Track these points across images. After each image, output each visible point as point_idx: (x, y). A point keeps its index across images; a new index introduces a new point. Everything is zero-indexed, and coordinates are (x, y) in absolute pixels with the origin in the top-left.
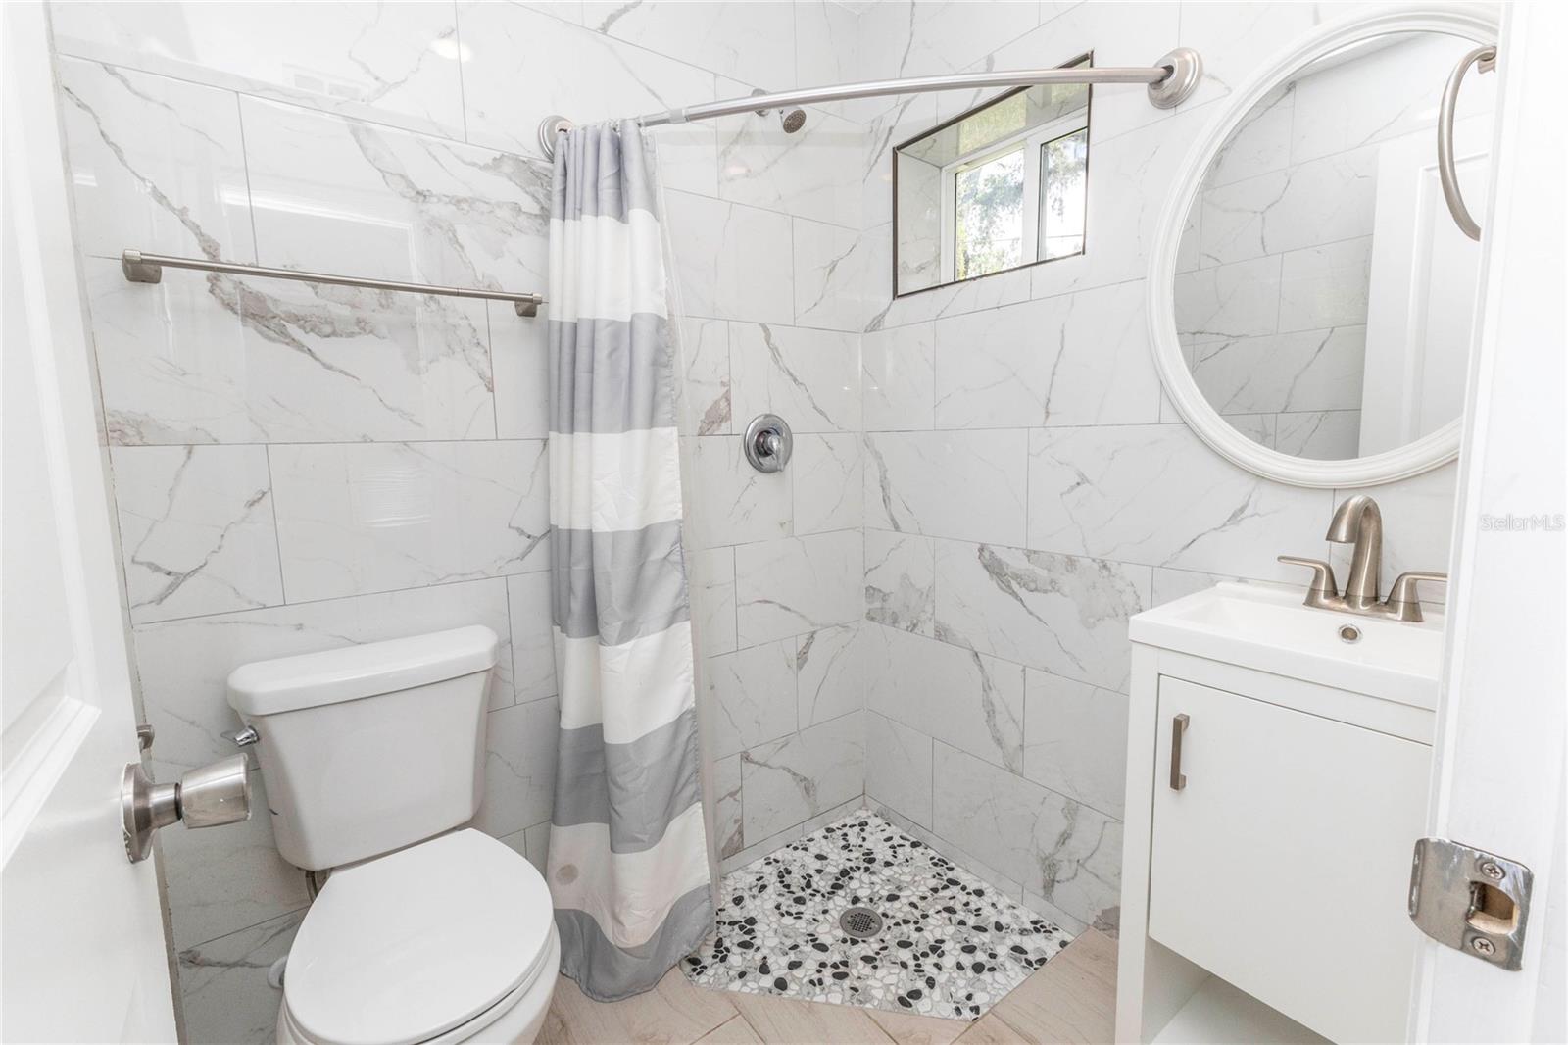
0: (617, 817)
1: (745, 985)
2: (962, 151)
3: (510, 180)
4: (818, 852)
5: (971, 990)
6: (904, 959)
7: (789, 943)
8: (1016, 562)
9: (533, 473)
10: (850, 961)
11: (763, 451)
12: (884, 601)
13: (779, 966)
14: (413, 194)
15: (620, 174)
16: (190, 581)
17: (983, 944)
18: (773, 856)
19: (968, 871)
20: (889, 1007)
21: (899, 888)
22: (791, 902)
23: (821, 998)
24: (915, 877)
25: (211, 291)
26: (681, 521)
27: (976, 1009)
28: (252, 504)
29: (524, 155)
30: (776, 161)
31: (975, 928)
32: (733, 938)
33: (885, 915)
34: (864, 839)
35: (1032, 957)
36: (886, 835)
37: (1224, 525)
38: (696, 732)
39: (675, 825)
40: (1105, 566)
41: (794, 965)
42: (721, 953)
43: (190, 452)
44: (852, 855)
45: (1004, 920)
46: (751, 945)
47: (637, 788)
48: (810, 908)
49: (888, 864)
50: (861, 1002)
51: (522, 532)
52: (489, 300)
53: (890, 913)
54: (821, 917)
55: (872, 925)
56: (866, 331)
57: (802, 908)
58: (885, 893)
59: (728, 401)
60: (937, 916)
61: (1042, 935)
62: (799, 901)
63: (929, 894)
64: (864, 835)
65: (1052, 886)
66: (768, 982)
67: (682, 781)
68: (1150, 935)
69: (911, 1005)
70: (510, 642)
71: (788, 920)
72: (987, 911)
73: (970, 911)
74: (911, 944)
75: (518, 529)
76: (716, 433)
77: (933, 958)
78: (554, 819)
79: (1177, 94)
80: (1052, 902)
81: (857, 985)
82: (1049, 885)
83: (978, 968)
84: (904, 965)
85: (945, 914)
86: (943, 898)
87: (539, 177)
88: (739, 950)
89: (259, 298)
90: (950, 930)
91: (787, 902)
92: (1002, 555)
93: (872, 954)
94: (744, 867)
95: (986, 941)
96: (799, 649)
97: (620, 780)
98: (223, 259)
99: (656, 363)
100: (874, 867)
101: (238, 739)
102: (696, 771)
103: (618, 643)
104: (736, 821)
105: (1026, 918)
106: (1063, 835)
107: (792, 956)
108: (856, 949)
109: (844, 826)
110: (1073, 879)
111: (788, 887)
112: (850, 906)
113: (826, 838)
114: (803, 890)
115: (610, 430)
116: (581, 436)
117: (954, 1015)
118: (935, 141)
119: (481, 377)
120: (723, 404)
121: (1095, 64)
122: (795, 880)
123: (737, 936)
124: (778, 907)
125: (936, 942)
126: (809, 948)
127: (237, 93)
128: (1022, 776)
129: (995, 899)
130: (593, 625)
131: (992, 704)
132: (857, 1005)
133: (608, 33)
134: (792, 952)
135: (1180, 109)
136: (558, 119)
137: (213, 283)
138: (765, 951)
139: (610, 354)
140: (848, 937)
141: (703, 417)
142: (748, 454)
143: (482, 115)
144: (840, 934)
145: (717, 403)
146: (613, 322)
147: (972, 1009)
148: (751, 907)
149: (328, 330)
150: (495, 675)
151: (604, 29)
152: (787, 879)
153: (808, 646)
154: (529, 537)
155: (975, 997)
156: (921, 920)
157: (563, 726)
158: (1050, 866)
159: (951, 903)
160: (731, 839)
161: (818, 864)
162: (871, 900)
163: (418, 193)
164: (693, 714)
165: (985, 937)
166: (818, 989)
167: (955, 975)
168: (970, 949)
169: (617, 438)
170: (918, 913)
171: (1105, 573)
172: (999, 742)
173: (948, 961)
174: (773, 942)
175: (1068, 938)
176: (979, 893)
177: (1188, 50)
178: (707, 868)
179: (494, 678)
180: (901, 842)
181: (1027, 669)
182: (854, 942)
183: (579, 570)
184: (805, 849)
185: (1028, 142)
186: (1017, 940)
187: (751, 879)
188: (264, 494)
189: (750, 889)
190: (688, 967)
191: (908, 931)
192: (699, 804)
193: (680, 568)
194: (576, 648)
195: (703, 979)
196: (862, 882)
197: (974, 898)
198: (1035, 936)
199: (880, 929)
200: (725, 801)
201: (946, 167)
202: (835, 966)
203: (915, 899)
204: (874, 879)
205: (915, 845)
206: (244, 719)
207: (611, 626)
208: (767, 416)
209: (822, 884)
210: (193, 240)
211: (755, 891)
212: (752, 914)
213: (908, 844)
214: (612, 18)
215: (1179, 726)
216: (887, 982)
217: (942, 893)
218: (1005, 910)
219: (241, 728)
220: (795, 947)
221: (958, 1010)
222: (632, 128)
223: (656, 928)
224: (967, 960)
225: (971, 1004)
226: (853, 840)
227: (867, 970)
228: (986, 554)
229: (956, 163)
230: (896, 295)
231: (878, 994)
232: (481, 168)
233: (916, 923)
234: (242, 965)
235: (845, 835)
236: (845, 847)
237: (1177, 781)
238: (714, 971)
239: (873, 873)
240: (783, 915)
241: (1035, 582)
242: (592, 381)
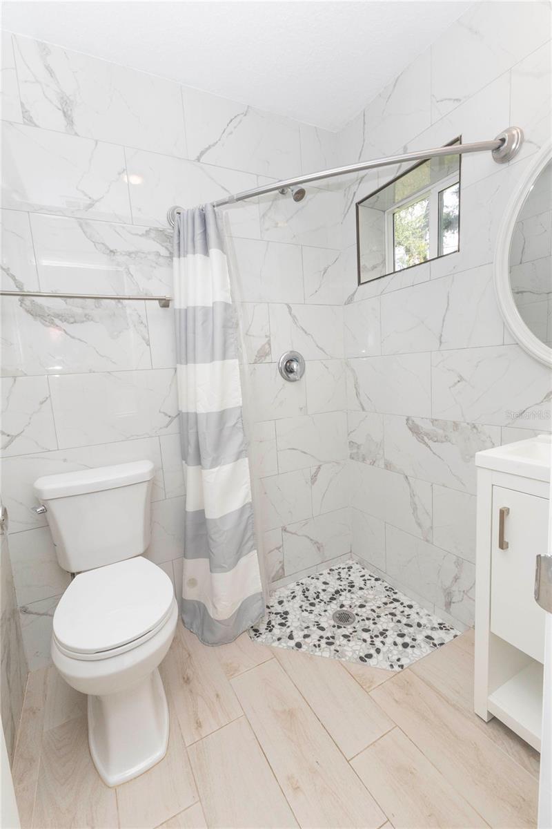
0: (213, 556)
1: (280, 644)
2: (396, 201)
3: (154, 240)
4: (324, 580)
5: (400, 657)
6: (365, 638)
7: (305, 625)
8: (426, 426)
9: (171, 385)
10: (336, 637)
11: (289, 370)
12: (358, 448)
13: (298, 637)
14: (108, 252)
15: (205, 232)
16: (17, 439)
17: (410, 633)
18: (300, 582)
19: (405, 595)
20: (354, 661)
21: (366, 602)
22: (308, 605)
23: (319, 654)
24: (376, 596)
25: (21, 306)
26: (241, 407)
27: (402, 666)
28: (42, 403)
29: (160, 227)
30: (292, 217)
31: (405, 625)
32: (276, 620)
33: (357, 615)
34: (350, 575)
35: (436, 642)
36: (362, 574)
37: (542, 402)
38: (252, 514)
39: (243, 561)
40: (475, 427)
41: (306, 636)
42: (270, 627)
43: (15, 380)
44: (342, 583)
45: (422, 622)
46: (285, 625)
47: (222, 540)
48: (318, 608)
49: (361, 589)
50: (339, 657)
51: (166, 414)
52: (147, 301)
53: (360, 614)
54: (323, 613)
55: (350, 619)
56: (345, 304)
57: (313, 608)
58: (358, 604)
59: (269, 344)
60: (386, 617)
61: (444, 631)
62: (312, 605)
63: (382, 605)
64: (349, 573)
65: (450, 605)
66: (292, 643)
67: (246, 539)
68: (492, 630)
69: (366, 661)
70: (162, 469)
71: (305, 614)
72: (414, 616)
73: (404, 616)
74: (370, 630)
75: (164, 413)
76: (264, 362)
77: (381, 638)
78: (185, 556)
79: (509, 153)
80: (450, 614)
81: (338, 649)
82: (449, 604)
83: (405, 645)
84: (365, 641)
85: (390, 616)
86: (390, 608)
87: (169, 238)
88: (279, 627)
89: (41, 307)
90: (392, 624)
91: (306, 605)
92: (418, 422)
93: (348, 634)
94: (285, 586)
95: (411, 632)
96: (312, 473)
97: (213, 536)
98: (26, 290)
99: (225, 327)
100: (353, 590)
101: (38, 510)
102: (253, 534)
103: (210, 468)
104: (280, 562)
105: (436, 621)
106: (455, 577)
107: (306, 632)
108: (340, 630)
109: (339, 568)
110: (461, 601)
111: (307, 597)
112: (339, 609)
113: (329, 574)
114: (314, 599)
115: (204, 362)
116: (191, 365)
117: (389, 668)
118: (378, 197)
119: (144, 339)
120: (267, 346)
121: (463, 143)
122: (311, 594)
123: (279, 620)
124: (301, 607)
125: (384, 630)
126: (315, 628)
127: (28, 212)
128: (432, 544)
129: (418, 611)
130: (199, 461)
131: (415, 504)
132: (337, 658)
133: (201, 161)
134: (306, 629)
135: (511, 162)
136: (177, 207)
137: (22, 302)
138: (292, 628)
139: (202, 324)
140: (336, 625)
141: (256, 353)
142: (281, 373)
143: (140, 210)
144: (332, 623)
145: (263, 346)
146: (204, 307)
147: (399, 666)
148: (287, 606)
149: (72, 320)
150: (153, 483)
151: (198, 160)
152: (307, 593)
153: (317, 472)
154: (170, 417)
155: (402, 660)
156: (376, 618)
157: (187, 510)
158: (449, 594)
159: (394, 611)
160: (278, 572)
161: (324, 587)
162: (350, 607)
163: (111, 251)
164: (251, 505)
165: (411, 630)
166: (318, 649)
167: (392, 648)
168: (402, 635)
169: (207, 366)
170: (375, 615)
171: (475, 431)
172: (419, 525)
173: (389, 641)
174: (297, 624)
175: (458, 633)
176: (410, 607)
177: (515, 128)
178: (261, 584)
179: (153, 484)
180: (369, 578)
181: (434, 485)
182: (339, 627)
183: (192, 432)
184: (318, 579)
185: (431, 191)
186: (429, 633)
187: (288, 593)
188: (47, 398)
189: (287, 597)
190: (253, 633)
191: (369, 624)
192: (256, 551)
193: (241, 430)
194: (191, 470)
195: (259, 639)
196: (346, 597)
197: (407, 609)
198: (440, 631)
199: (354, 621)
200: (273, 552)
201: (388, 211)
202: (328, 638)
203: (374, 608)
204: (353, 596)
205: (376, 580)
206: (41, 502)
207: (207, 460)
208: (291, 352)
209: (325, 597)
210: (12, 282)
211: (290, 598)
212: (287, 610)
213: (373, 579)
214: (202, 153)
215: (503, 514)
216: (355, 648)
217: (389, 605)
218: (424, 617)
219: (39, 505)
220: (308, 627)
221: (392, 666)
222: (209, 209)
223: (234, 611)
224: (400, 641)
225: (399, 663)
226: (343, 575)
227: (345, 641)
228: (410, 422)
229: (392, 208)
230: (359, 283)
231: (349, 654)
232: (140, 236)
233: (374, 620)
234: (46, 615)
235: (340, 573)
236: (339, 579)
237: (503, 545)
238: (265, 636)
239: (352, 593)
240: (303, 611)
241: (436, 437)
242: (195, 337)
